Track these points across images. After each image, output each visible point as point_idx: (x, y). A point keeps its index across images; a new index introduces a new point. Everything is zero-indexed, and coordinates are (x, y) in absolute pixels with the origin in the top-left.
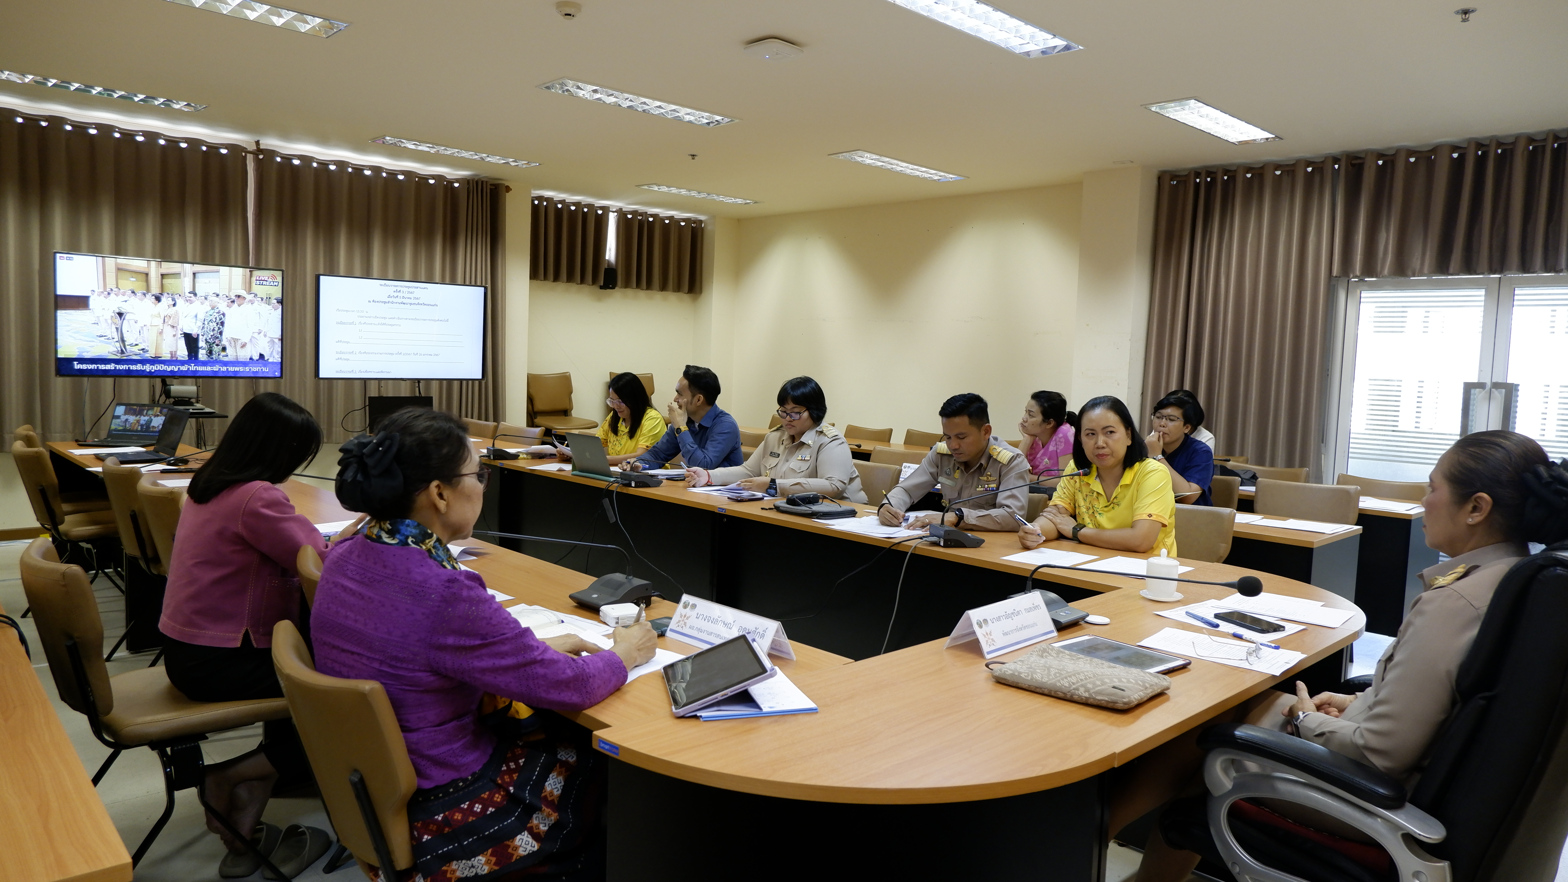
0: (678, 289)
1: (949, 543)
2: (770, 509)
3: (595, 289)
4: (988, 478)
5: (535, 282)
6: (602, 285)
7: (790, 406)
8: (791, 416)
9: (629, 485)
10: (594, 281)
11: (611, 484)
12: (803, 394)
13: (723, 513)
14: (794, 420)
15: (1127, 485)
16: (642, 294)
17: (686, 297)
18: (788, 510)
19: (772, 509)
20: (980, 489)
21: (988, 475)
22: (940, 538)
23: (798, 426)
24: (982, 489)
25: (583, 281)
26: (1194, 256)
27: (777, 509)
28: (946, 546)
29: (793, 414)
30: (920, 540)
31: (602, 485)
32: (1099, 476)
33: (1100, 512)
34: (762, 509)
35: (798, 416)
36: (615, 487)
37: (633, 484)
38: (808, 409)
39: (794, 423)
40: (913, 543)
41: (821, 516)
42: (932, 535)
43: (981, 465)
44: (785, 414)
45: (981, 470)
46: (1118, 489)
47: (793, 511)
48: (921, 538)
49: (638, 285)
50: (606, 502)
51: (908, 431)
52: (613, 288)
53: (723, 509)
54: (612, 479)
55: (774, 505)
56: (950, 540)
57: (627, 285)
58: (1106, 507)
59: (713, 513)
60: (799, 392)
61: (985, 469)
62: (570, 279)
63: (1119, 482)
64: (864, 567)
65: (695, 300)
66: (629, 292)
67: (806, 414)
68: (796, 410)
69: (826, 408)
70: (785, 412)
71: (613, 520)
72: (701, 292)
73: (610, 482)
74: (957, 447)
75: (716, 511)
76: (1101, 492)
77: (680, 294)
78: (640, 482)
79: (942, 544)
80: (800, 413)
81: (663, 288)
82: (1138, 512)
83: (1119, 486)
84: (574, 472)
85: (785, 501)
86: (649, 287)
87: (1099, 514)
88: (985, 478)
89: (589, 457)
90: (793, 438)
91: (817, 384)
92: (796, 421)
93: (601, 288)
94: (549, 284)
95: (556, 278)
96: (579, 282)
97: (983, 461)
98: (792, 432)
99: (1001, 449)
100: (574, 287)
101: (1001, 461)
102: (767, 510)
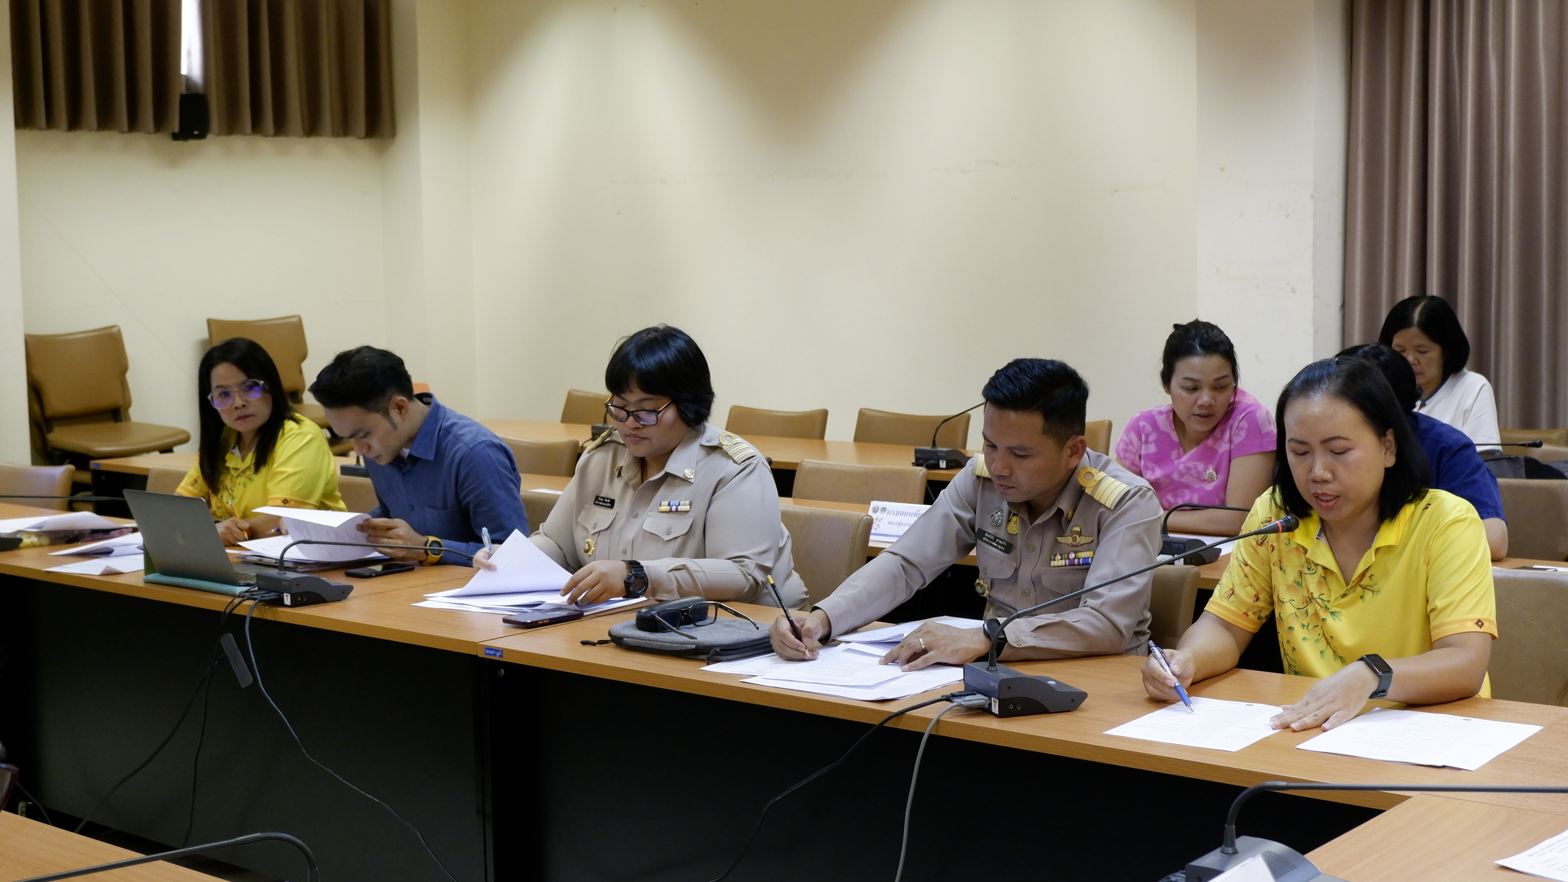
0: (344, 129)
1: (1011, 707)
2: (601, 642)
3: (163, 141)
4: (1075, 539)
5: (28, 134)
6: (176, 129)
7: (634, 396)
8: (637, 418)
9: (280, 603)
10: (160, 123)
11: (237, 601)
12: (662, 367)
13: (497, 658)
14: (644, 426)
15: (1390, 548)
16: (266, 145)
17: (361, 146)
18: (642, 643)
19: (606, 642)
20: (1058, 562)
21: (1076, 532)
22: (990, 698)
23: (656, 437)
24: (1063, 562)
25: (133, 125)
26: (1431, 39)
27: (618, 641)
28: (1005, 713)
29: (642, 414)
30: (949, 705)
31: (217, 603)
32: (1325, 529)
33: (1333, 609)
34: (584, 643)
35: (651, 419)
36: (247, 609)
37: (287, 600)
38: (675, 401)
39: (644, 433)
40: (931, 713)
41: (717, 654)
42: (970, 690)
43: (1060, 512)
44: (623, 414)
45: (1060, 521)
46: (1369, 557)
47: (655, 645)
48: (948, 699)
49: (257, 127)
50: (228, 641)
51: (862, 414)
52: (202, 136)
53: (496, 650)
54: (239, 590)
55: (610, 634)
56: (1012, 701)
57: (231, 127)
58: (1344, 596)
59: (475, 658)
60: (650, 361)
61: (1069, 521)
62: (105, 121)
63: (1372, 539)
64: (826, 769)
65: (381, 151)
66: (238, 142)
67: (670, 414)
68: (648, 405)
69: (711, 394)
70: (622, 408)
71: (246, 680)
72: (393, 133)
73: (234, 596)
74: (1005, 473)
75: (481, 654)
76: (1332, 565)
77: (349, 141)
78: (302, 594)
79: (995, 709)
80: (656, 411)
81: (312, 129)
82: (1445, 618)
83: (1373, 550)
84: (153, 577)
85: (633, 621)
86: (280, 128)
87: (1332, 613)
88: (1069, 540)
89: (181, 542)
90: (642, 464)
91: (691, 343)
92: (650, 429)
93: (176, 137)
94: (60, 136)
95: (75, 123)
96: (125, 125)
97: (1064, 504)
98: (642, 450)
99: (1102, 474)
100: (114, 140)
101: (1102, 502)
102: (594, 644)
